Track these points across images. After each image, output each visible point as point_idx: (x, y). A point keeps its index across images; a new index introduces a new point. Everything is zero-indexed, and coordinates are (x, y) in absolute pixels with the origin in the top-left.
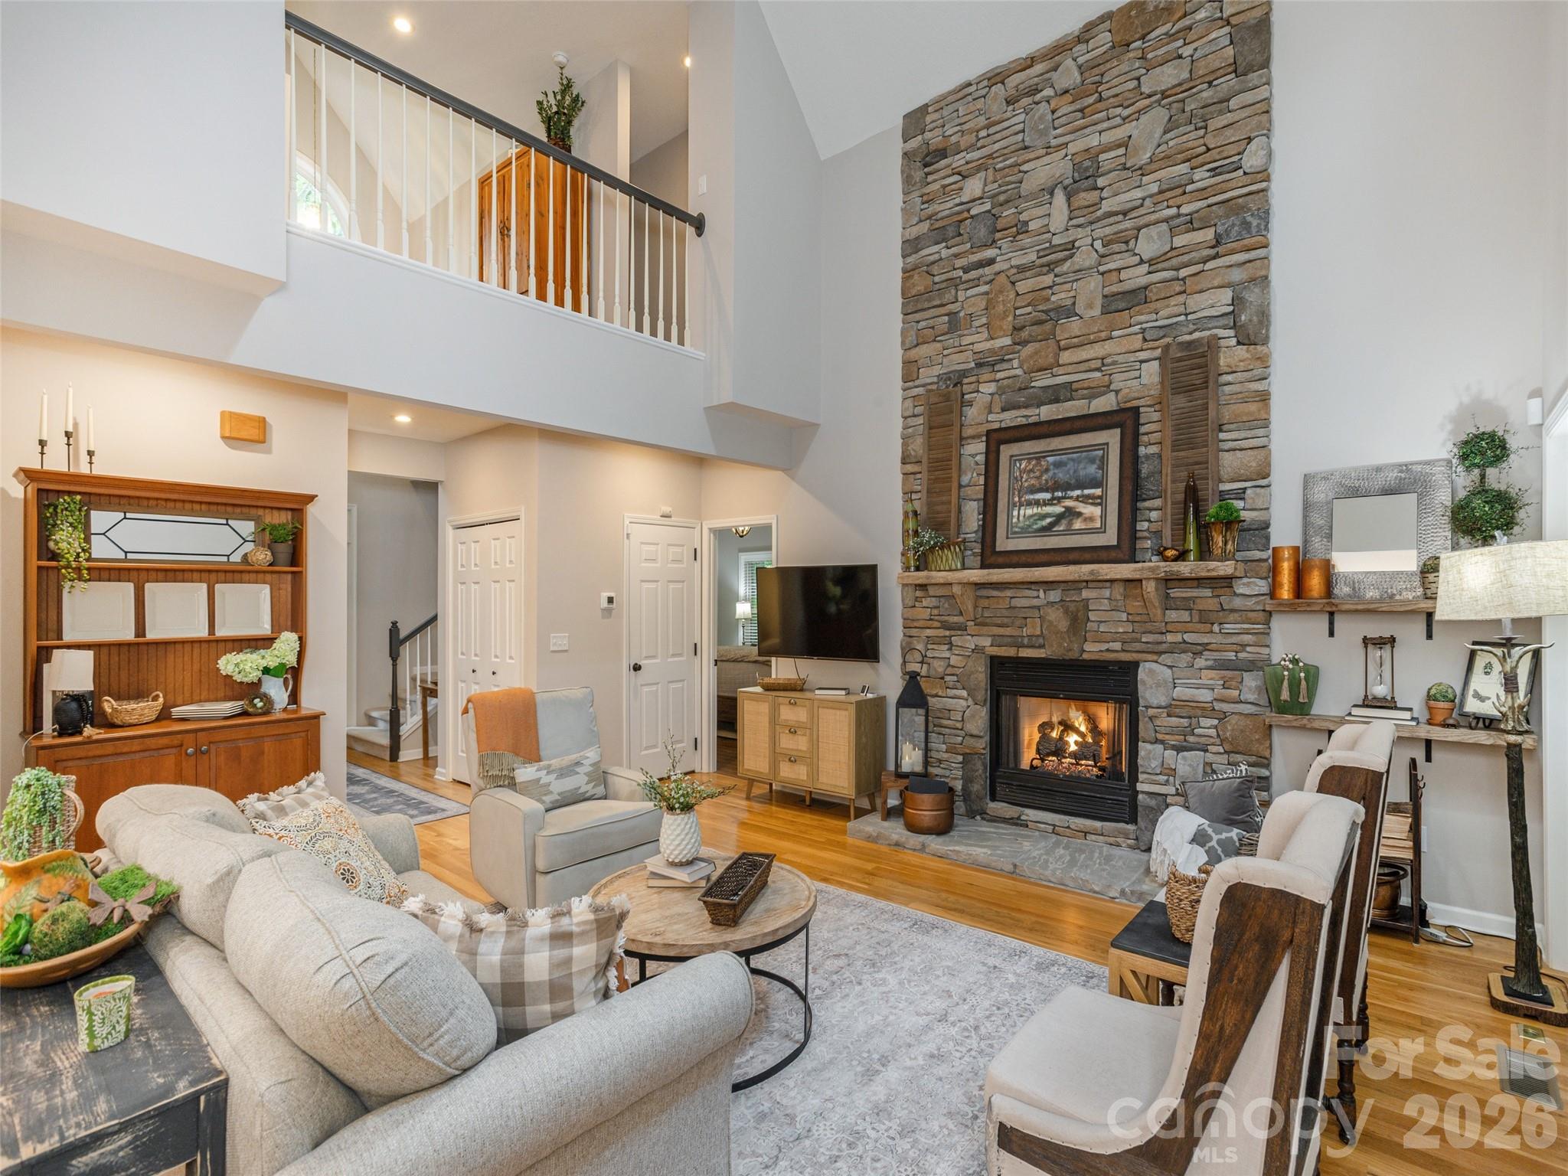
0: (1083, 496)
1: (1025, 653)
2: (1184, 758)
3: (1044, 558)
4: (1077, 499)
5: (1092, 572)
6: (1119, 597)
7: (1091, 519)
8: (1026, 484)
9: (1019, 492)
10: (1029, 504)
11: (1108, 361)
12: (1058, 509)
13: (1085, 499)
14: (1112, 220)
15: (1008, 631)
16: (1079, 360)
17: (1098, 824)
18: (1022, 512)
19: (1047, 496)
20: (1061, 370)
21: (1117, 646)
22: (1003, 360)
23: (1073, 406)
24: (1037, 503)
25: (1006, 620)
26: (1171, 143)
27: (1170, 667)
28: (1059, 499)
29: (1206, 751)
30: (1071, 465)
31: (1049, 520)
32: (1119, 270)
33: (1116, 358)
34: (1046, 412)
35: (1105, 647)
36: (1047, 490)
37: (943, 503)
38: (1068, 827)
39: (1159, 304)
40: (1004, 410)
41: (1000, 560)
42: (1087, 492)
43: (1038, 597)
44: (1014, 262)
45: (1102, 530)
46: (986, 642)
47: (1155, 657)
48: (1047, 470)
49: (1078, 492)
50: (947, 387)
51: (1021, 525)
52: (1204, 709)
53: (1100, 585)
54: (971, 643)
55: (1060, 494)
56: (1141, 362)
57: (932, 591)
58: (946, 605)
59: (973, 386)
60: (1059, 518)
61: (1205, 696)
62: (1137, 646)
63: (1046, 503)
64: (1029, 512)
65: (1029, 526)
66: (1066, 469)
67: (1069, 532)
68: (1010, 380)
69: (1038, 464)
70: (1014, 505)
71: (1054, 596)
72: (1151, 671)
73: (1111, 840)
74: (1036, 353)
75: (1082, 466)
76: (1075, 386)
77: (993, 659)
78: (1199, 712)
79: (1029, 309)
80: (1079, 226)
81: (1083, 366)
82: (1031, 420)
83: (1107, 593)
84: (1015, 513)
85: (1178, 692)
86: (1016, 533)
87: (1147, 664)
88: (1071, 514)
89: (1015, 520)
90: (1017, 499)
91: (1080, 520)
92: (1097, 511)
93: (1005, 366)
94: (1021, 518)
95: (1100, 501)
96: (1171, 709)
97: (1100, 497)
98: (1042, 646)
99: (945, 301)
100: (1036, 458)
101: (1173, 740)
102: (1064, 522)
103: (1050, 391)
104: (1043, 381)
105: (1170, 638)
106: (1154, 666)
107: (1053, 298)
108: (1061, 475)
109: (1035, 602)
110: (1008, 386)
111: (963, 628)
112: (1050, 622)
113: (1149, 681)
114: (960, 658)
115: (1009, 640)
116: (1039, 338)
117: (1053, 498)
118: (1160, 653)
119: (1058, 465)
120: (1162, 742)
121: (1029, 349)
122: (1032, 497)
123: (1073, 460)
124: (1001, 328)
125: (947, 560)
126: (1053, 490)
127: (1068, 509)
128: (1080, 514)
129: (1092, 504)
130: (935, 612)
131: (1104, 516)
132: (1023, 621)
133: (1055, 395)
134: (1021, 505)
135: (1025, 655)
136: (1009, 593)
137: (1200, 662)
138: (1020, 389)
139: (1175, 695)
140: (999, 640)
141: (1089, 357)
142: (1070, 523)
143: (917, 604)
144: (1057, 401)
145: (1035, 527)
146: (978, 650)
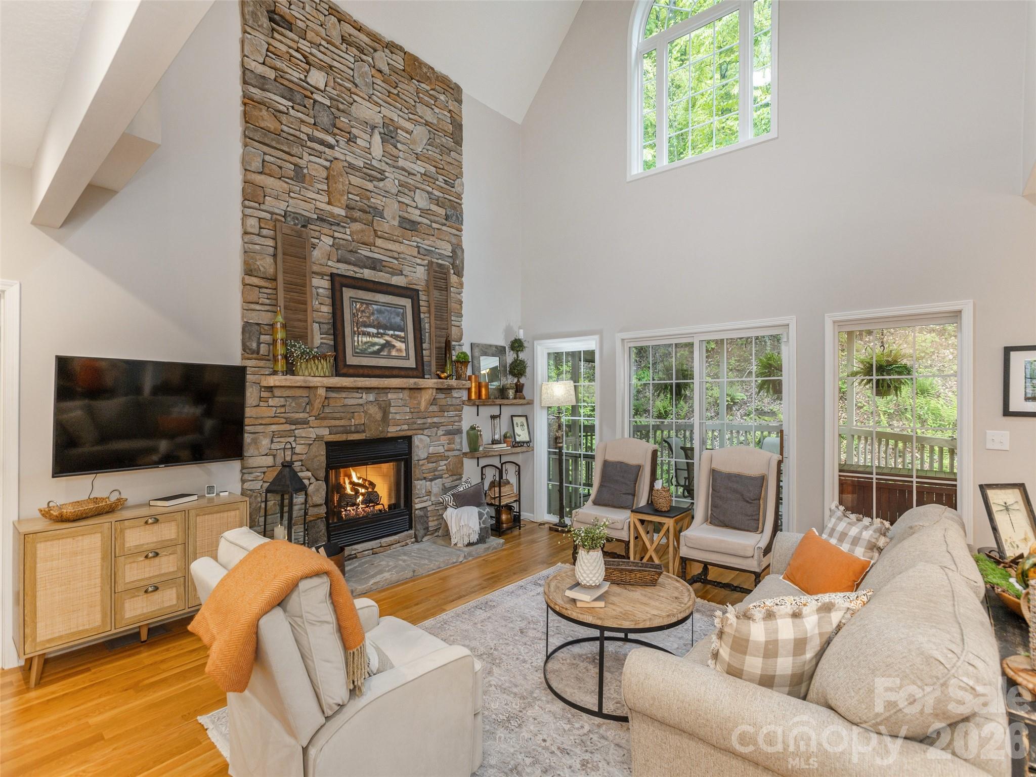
0: (395, 335)
1: (352, 437)
2: (435, 484)
3: (378, 372)
4: (392, 336)
5: (415, 383)
6: (407, 398)
7: (399, 350)
8: (361, 320)
9: (357, 324)
10: (364, 334)
11: (402, 256)
12: (382, 341)
13: (396, 337)
14: (404, 173)
15: (342, 423)
16: (387, 248)
17: (396, 537)
18: (360, 339)
19: (374, 331)
20: (376, 250)
21: (406, 427)
22: (338, 224)
23: (383, 276)
24: (369, 334)
25: (343, 415)
26: (430, 152)
27: (429, 436)
28: (382, 335)
29: (441, 478)
30: (386, 313)
31: (377, 347)
32: (407, 205)
33: (406, 256)
34: (367, 274)
35: (399, 428)
36: (374, 327)
37: (300, 320)
38: (381, 547)
39: (426, 236)
40: (338, 261)
41: (351, 371)
42: (397, 333)
43: (361, 398)
44: (348, 159)
45: (407, 358)
46: (326, 432)
47: (421, 432)
48: (373, 314)
49: (391, 332)
50: (295, 224)
51: (360, 347)
52: (441, 456)
53: (397, 390)
54: (312, 433)
55: (382, 331)
56: (417, 264)
57: (277, 392)
58: (293, 404)
59: (317, 233)
60: (383, 347)
61: (441, 449)
62: (415, 426)
63: (374, 336)
64: (365, 339)
65: (366, 349)
66: (384, 315)
67: (389, 357)
68: (344, 242)
69: (367, 308)
70: (355, 333)
71: (371, 397)
72: (421, 440)
73: (403, 543)
74: (362, 231)
75: (392, 316)
76: (384, 263)
77: (329, 444)
78: (440, 458)
79: (358, 198)
80: (387, 164)
81: (390, 254)
82: (358, 275)
83: (401, 395)
84: (356, 339)
85: (431, 450)
86: (357, 353)
87: (419, 436)
88: (388, 345)
89: (356, 344)
90: (356, 329)
91: (394, 350)
92: (403, 346)
93: (342, 230)
94: (360, 343)
95: (404, 340)
96: (428, 459)
97: (404, 338)
98: (364, 431)
99: (293, 152)
100: (366, 304)
101: (430, 476)
102: (386, 350)
103: (370, 261)
104: (364, 252)
105: (429, 420)
106: (422, 437)
107: (372, 200)
108: (381, 319)
109: (360, 401)
110: (343, 245)
111: (305, 422)
112: (371, 415)
113: (421, 446)
114: (303, 446)
115: (342, 429)
116: (364, 222)
117: (378, 333)
118: (423, 429)
119: (379, 312)
120: (425, 478)
121: (357, 226)
122: (365, 329)
123: (387, 311)
124: (339, 201)
125: (323, 368)
126: (378, 327)
127: (387, 342)
128: (394, 346)
129: (400, 341)
130: (283, 410)
131: (407, 349)
132: (352, 415)
133: (374, 265)
134: (359, 334)
135: (352, 439)
136: (344, 395)
137: (440, 432)
138: (351, 251)
139: (430, 452)
140: (335, 430)
141: (393, 249)
142: (389, 352)
143: (262, 404)
144: (374, 269)
145: (369, 350)
146: (319, 438)
